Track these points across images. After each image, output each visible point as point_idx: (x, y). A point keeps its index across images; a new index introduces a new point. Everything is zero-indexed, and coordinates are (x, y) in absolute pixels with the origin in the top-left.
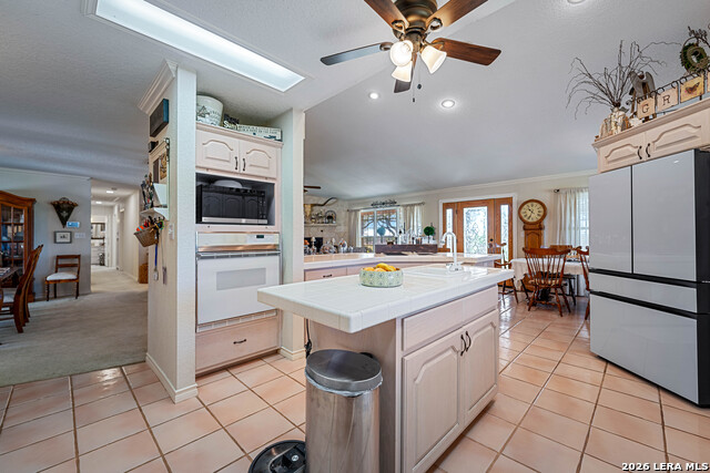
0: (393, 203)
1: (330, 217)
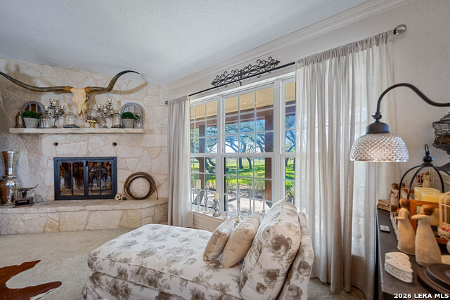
0: (271, 66)
1: (128, 116)
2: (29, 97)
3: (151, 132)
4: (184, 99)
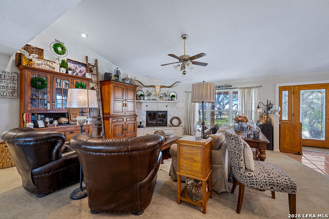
3: (179, 102)
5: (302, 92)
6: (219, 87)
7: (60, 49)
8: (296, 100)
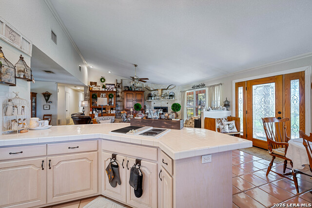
0: (203, 85)
1: (171, 96)
2: (149, 92)
3: (177, 100)
4: (185, 91)
5: (254, 87)
6: (198, 86)
7: (103, 80)
8: (249, 96)
